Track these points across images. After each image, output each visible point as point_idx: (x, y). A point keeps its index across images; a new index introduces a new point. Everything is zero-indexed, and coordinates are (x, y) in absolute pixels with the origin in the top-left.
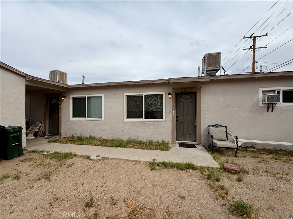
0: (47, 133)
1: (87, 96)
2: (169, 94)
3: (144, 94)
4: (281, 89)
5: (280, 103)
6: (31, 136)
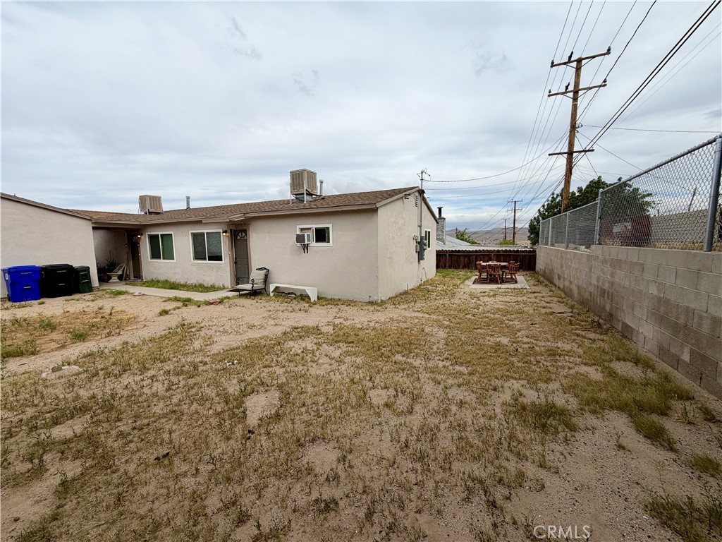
0: (132, 277)
1: (160, 233)
2: (225, 232)
3: (205, 231)
4: (314, 226)
5: (314, 244)
6: (115, 279)
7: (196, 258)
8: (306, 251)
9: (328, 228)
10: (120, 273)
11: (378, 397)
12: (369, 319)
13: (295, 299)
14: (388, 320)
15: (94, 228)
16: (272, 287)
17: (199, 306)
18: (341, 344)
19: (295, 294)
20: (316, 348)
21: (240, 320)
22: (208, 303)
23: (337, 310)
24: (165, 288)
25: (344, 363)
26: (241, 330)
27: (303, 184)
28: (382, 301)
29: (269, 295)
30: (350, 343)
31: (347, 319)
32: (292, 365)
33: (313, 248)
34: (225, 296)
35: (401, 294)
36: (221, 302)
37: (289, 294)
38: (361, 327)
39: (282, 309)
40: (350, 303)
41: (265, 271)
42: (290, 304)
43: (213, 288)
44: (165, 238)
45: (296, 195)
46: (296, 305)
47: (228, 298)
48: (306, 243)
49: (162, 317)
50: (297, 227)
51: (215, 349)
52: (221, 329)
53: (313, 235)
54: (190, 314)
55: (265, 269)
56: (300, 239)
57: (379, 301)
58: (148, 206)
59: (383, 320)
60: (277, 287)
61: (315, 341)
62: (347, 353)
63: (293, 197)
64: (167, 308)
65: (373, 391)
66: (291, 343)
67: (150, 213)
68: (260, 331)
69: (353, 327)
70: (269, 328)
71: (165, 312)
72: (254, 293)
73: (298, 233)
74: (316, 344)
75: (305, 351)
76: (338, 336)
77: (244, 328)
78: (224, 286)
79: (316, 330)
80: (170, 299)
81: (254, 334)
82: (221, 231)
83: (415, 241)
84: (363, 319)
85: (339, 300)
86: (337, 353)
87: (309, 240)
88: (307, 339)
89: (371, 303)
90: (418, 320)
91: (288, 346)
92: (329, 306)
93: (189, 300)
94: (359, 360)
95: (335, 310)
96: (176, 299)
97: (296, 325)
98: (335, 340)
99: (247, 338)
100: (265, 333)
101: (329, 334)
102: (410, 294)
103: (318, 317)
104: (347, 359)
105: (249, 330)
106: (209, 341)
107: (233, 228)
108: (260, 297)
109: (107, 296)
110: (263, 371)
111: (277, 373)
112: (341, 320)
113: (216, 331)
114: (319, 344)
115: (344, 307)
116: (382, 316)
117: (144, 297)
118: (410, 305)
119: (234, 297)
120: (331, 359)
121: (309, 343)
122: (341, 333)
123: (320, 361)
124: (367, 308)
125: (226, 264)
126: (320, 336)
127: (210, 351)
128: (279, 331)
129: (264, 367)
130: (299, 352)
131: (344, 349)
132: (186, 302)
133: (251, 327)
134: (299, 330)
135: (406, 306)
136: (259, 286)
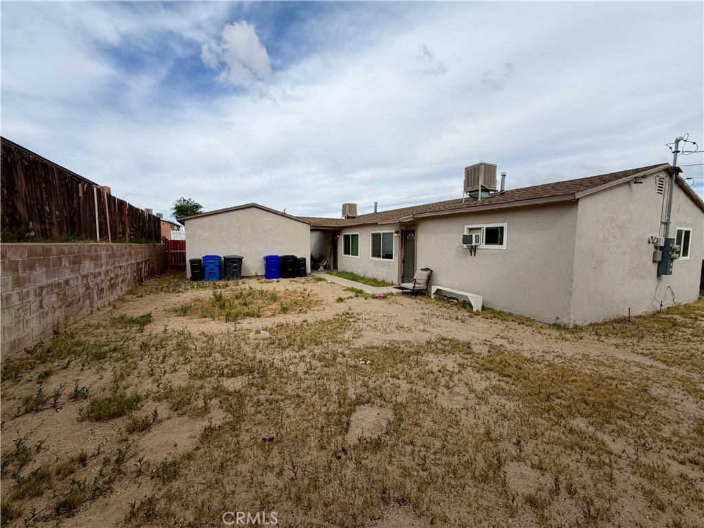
0: (331, 268)
1: (351, 234)
2: (397, 232)
3: (382, 232)
4: (485, 226)
5: (483, 246)
6: (322, 268)
7: (374, 255)
8: (473, 253)
9: (502, 228)
10: (325, 264)
11: (521, 478)
12: (547, 349)
13: (456, 304)
14: (580, 357)
15: (311, 230)
16: (434, 289)
17: (366, 299)
18: (492, 374)
19: (458, 300)
20: (457, 370)
21: (393, 318)
22: (374, 297)
23: (503, 327)
24: (349, 279)
25: (488, 403)
26: (388, 329)
27: (478, 180)
28: (576, 327)
29: (430, 297)
30: (505, 376)
31: (513, 342)
32: (421, 383)
33: (481, 251)
34: (389, 291)
35: (614, 321)
36: (384, 297)
37: (451, 298)
38: (529, 356)
39: (437, 313)
40: (524, 321)
41: (429, 271)
42: (449, 310)
43: (383, 284)
44: (354, 237)
45: (470, 192)
46: (454, 312)
47: (392, 294)
48: (474, 244)
49: (338, 304)
50: (465, 227)
51: (359, 343)
52: (373, 324)
53: (483, 235)
54: (357, 305)
55: (429, 270)
56: (467, 240)
57: (571, 326)
58: (347, 212)
59: (569, 354)
60: (438, 290)
61: (460, 360)
62: (497, 390)
63: (467, 196)
64: (343, 297)
65: (515, 464)
66: (431, 357)
67: (348, 218)
68: (406, 334)
69: (517, 356)
70: (416, 333)
71: (340, 300)
72: (415, 293)
73: (465, 234)
74: (459, 365)
75: (443, 370)
76: (491, 362)
77: (392, 328)
78: (392, 282)
79: (467, 347)
80: (348, 289)
81: (398, 336)
82: (393, 231)
83: (652, 246)
84: (537, 347)
85: (510, 314)
86: (481, 385)
87: (477, 241)
88: (451, 355)
89: (557, 326)
90: (638, 369)
91: (427, 359)
92: (495, 320)
93: (361, 292)
94: (510, 405)
95: (501, 326)
96: (352, 290)
97: (445, 335)
98: (484, 367)
99: (390, 338)
100: (409, 337)
101: (481, 356)
102: (634, 323)
103: (476, 332)
104: (493, 399)
105: (396, 331)
106: (358, 334)
107: (404, 228)
108: (420, 297)
109: (313, 281)
110: (388, 381)
111: (402, 388)
112: (504, 342)
113: (368, 325)
114: (462, 366)
115: (514, 325)
116: (569, 349)
117: (333, 285)
118: (629, 342)
119: (398, 294)
120: (472, 391)
121: (450, 362)
122: (498, 359)
123: (456, 389)
124: (547, 332)
125: (395, 261)
126: (468, 356)
127: (353, 344)
128: (424, 338)
129: (391, 377)
130: (435, 369)
131: (495, 382)
132: (359, 293)
133: (399, 327)
134: (446, 342)
135: (620, 341)
136: (421, 285)
